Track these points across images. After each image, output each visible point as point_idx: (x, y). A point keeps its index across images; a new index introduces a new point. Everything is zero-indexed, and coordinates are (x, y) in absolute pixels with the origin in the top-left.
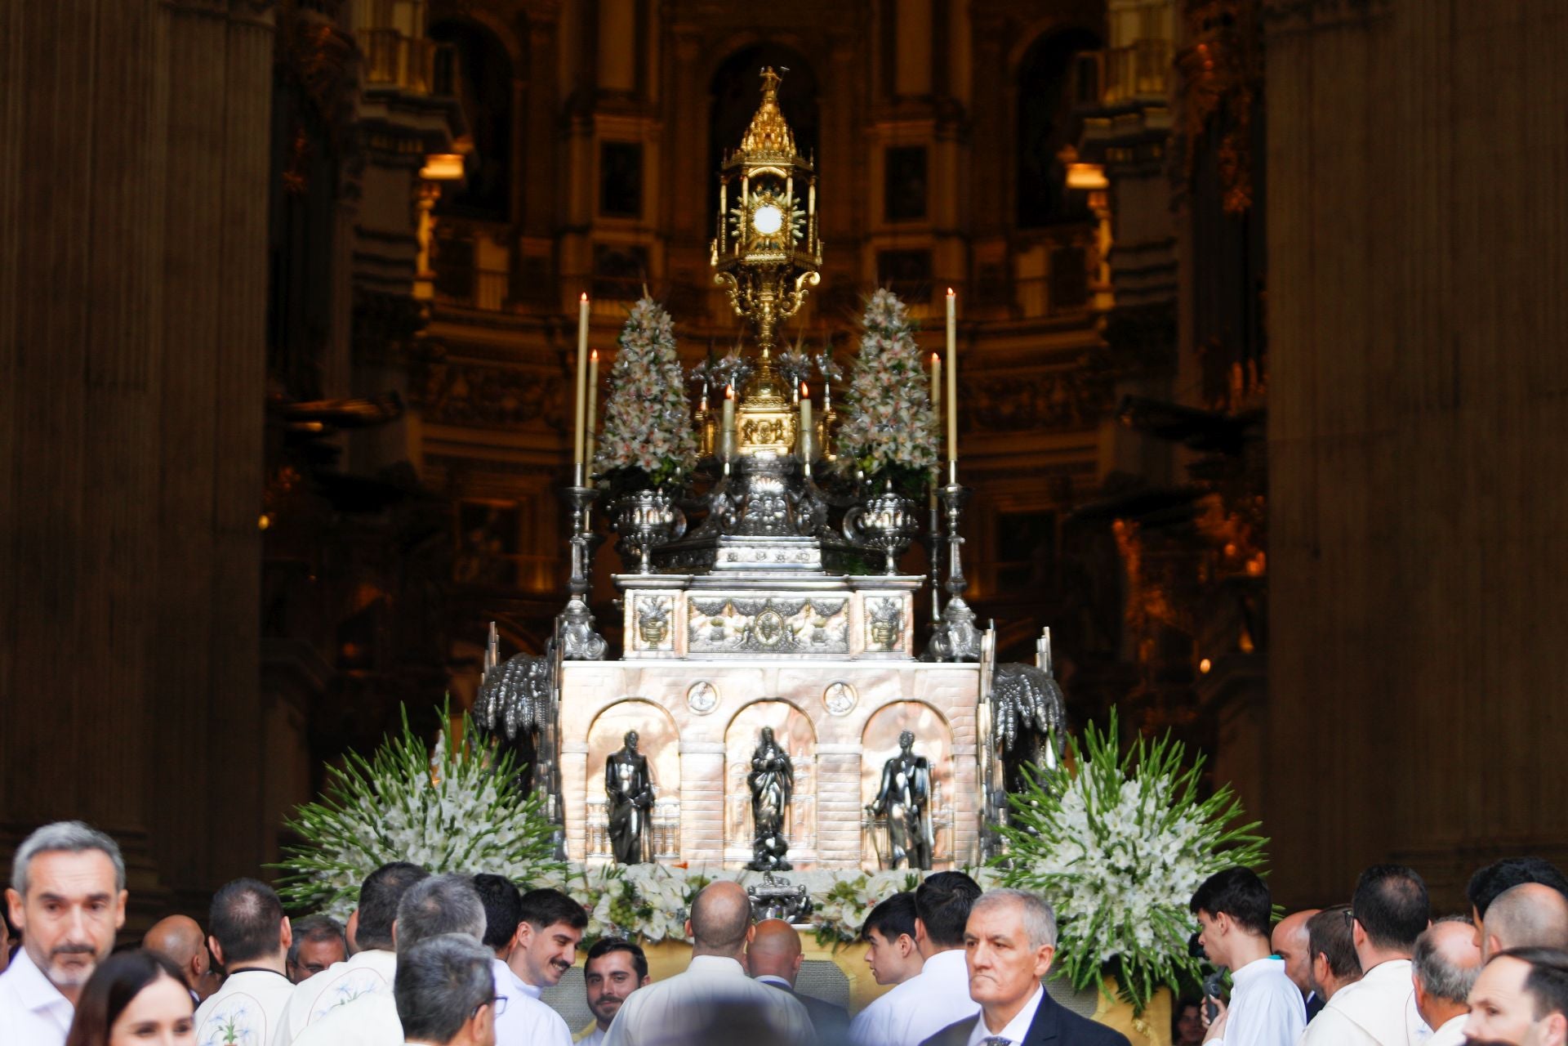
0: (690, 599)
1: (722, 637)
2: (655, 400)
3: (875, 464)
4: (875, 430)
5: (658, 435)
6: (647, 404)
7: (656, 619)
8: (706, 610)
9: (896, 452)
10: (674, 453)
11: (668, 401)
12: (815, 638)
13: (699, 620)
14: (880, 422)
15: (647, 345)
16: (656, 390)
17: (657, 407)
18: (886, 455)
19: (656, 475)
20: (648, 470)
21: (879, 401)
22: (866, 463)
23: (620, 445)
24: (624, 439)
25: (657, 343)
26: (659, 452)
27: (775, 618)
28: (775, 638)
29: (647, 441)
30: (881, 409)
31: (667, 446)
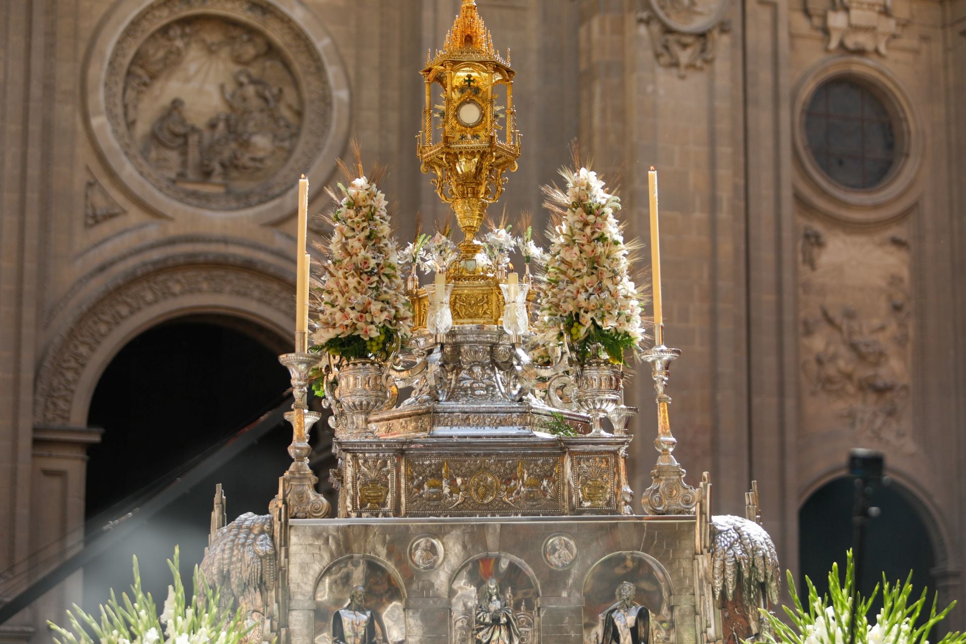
0: (408, 462)
2: (371, 273)
3: (583, 331)
4: (582, 297)
5: (375, 307)
6: (365, 276)
7: (374, 482)
8: (422, 471)
9: (602, 318)
10: (390, 322)
11: (384, 274)
12: (528, 497)
13: (415, 481)
14: (587, 291)
15: (364, 221)
16: (372, 263)
17: (376, 278)
18: (594, 322)
19: (374, 344)
20: (367, 339)
21: (585, 270)
22: (574, 331)
23: (338, 315)
24: (342, 310)
25: (373, 220)
26: (377, 321)
27: (489, 479)
28: (491, 498)
29: (365, 311)
30: (586, 279)
31: (384, 316)
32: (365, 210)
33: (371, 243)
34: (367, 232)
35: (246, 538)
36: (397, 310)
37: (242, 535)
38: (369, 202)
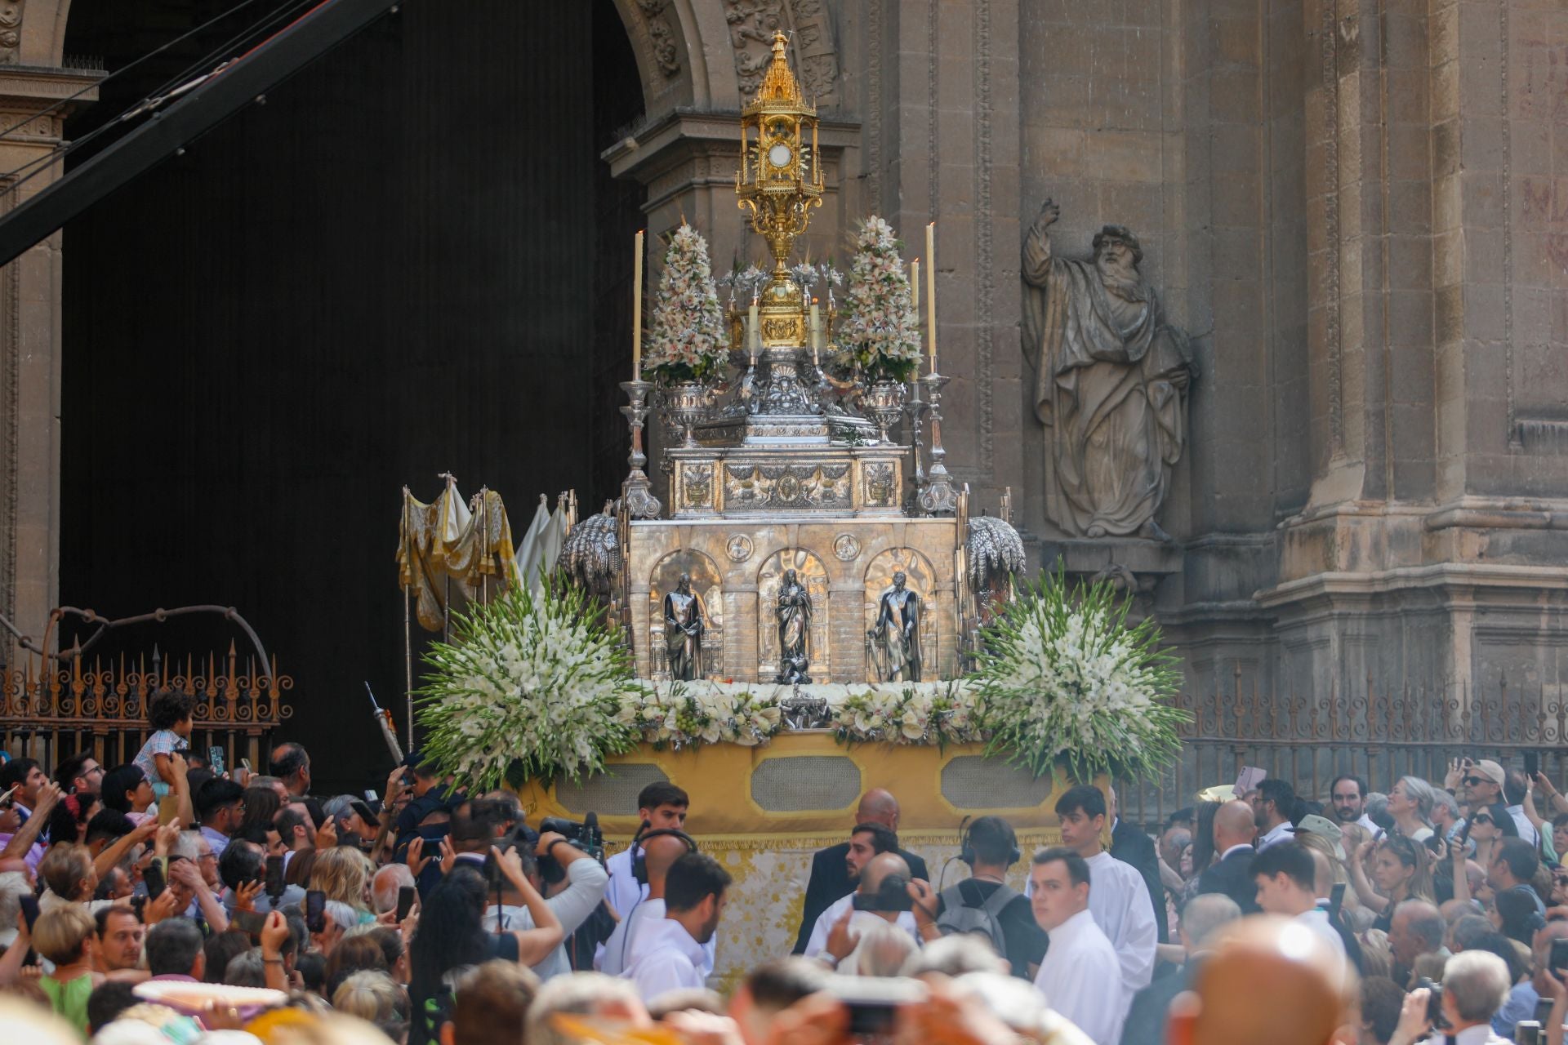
0: (726, 466)
1: (752, 496)
2: (694, 310)
3: (871, 358)
4: (870, 330)
5: (699, 338)
6: (689, 312)
7: (698, 484)
8: (737, 475)
9: (887, 348)
10: (711, 351)
11: (705, 310)
12: (825, 496)
13: (733, 482)
14: (874, 324)
15: (688, 264)
16: (696, 301)
17: (698, 314)
18: (879, 351)
19: (698, 368)
20: (691, 366)
21: (873, 307)
22: (863, 357)
23: (668, 346)
24: (671, 341)
25: (695, 263)
26: (699, 350)
27: (793, 481)
28: (793, 497)
29: (690, 342)
30: (875, 314)
31: (706, 346)
32: (689, 255)
33: (694, 284)
34: (690, 274)
35: (597, 536)
36: (716, 340)
37: (593, 534)
38: (693, 248)
